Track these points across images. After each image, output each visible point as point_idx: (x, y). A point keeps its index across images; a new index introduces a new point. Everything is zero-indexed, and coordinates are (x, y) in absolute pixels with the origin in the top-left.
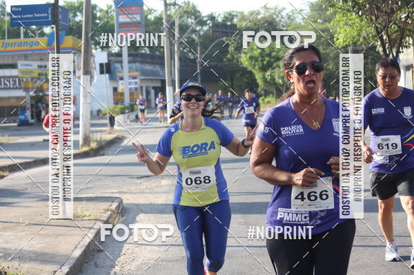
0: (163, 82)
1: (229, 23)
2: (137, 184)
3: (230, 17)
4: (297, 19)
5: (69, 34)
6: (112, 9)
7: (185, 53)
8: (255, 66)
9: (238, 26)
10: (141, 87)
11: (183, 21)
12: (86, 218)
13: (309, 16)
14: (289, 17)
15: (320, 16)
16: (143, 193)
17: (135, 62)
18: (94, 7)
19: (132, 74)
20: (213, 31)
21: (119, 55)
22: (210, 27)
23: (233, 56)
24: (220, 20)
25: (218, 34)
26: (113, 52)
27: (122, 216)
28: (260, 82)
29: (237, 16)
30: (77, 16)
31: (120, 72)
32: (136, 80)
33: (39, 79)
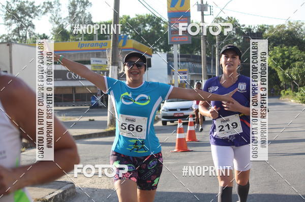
8: (277, 65)
17: (188, 62)
28: (281, 78)
29: (268, 28)
30: (146, 26)
32: (186, 75)
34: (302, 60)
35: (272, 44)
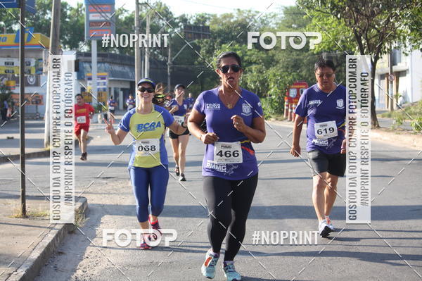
0: (133, 84)
1: (201, 25)
2: (103, 184)
3: (202, 19)
4: (270, 24)
5: (38, 32)
6: (83, 8)
7: (155, 54)
9: (210, 29)
10: (110, 88)
11: (154, 23)
13: (283, 21)
14: (262, 22)
15: (295, 21)
16: (109, 193)
17: (104, 63)
18: (65, 5)
19: (100, 74)
20: (185, 32)
21: (88, 54)
22: (181, 29)
23: (204, 59)
24: (192, 22)
25: (189, 35)
26: (82, 51)
27: (86, 217)
29: (209, 19)
30: (47, 13)
31: (88, 72)
32: (105, 81)
33: (5, 76)
34: (261, 63)
35: (218, 40)
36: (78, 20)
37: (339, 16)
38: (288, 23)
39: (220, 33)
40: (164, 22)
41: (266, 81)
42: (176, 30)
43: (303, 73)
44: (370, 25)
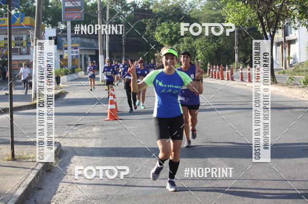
0: (97, 51)
1: (146, 9)
2: (74, 130)
9: (153, 11)
10: (81, 55)
11: (113, 7)
12: (30, 160)
13: (206, 5)
14: (191, 5)
15: (214, 5)
19: (73, 45)
20: (135, 14)
21: (65, 31)
22: (132, 12)
23: (149, 33)
24: (140, 7)
25: (138, 16)
27: (60, 159)
29: (152, 4)
31: (65, 44)
32: (77, 50)
35: (159, 20)
36: (57, 6)
37: (246, 2)
38: (209, 6)
39: (160, 14)
40: (120, 7)
41: (194, 49)
42: (128, 13)
43: (221, 42)
44: (269, 9)
